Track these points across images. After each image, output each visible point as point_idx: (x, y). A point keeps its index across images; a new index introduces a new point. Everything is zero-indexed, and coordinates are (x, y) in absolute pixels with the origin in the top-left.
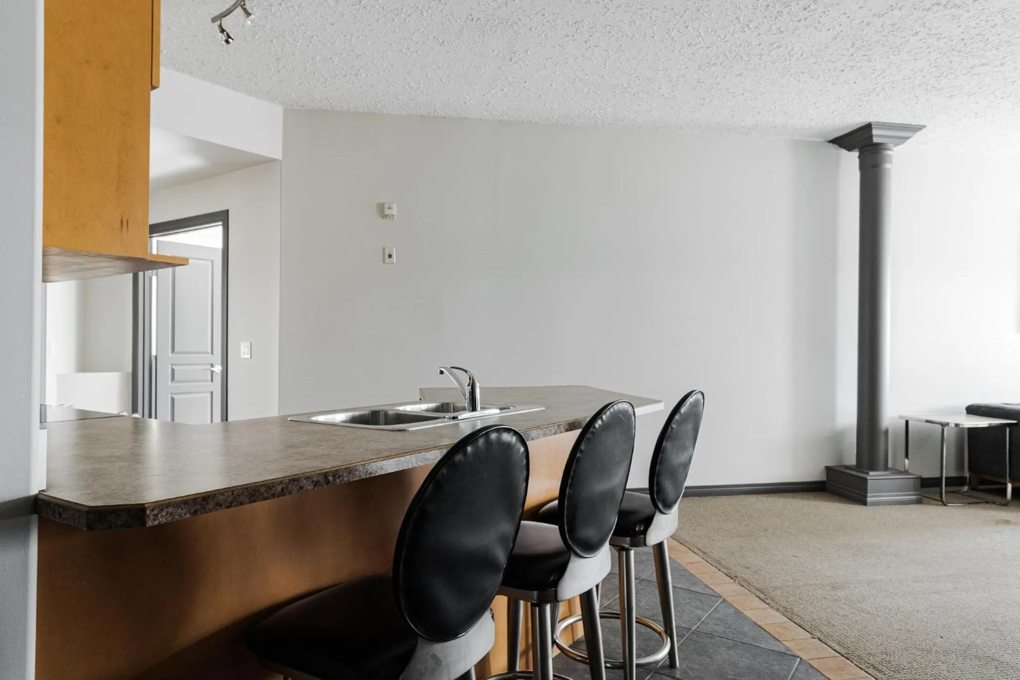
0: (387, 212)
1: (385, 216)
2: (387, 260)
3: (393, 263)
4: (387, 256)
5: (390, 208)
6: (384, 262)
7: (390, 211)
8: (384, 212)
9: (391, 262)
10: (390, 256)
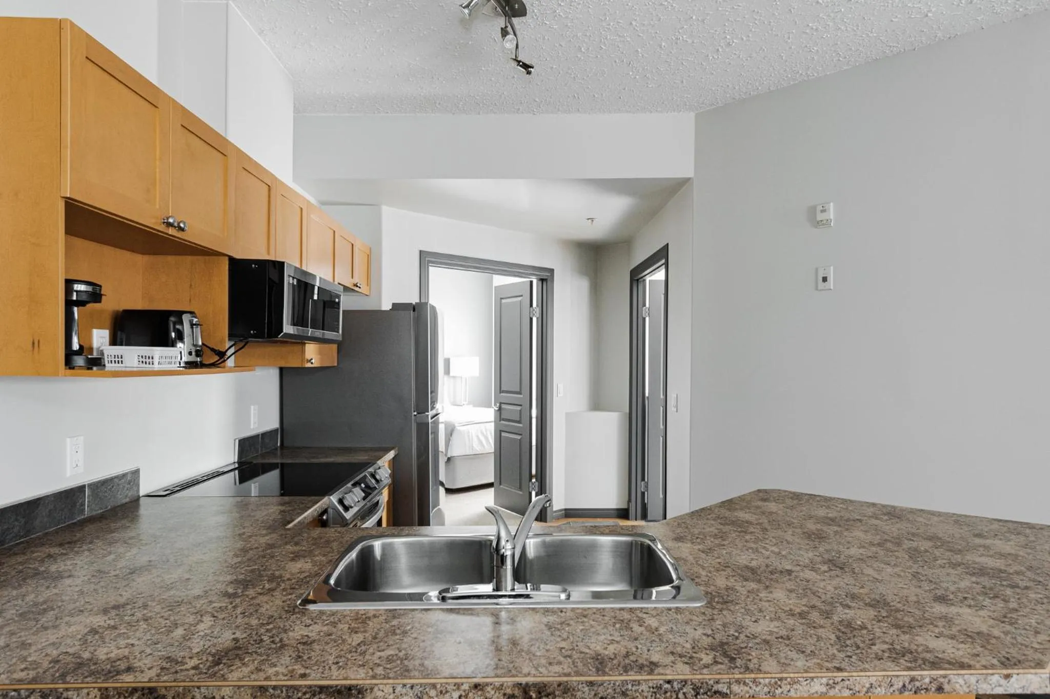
0: (820, 217)
1: (818, 224)
2: (821, 285)
3: (831, 289)
4: (821, 279)
5: (823, 211)
6: (817, 289)
7: (824, 214)
8: (816, 218)
9: (827, 287)
10: (825, 279)
